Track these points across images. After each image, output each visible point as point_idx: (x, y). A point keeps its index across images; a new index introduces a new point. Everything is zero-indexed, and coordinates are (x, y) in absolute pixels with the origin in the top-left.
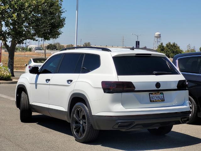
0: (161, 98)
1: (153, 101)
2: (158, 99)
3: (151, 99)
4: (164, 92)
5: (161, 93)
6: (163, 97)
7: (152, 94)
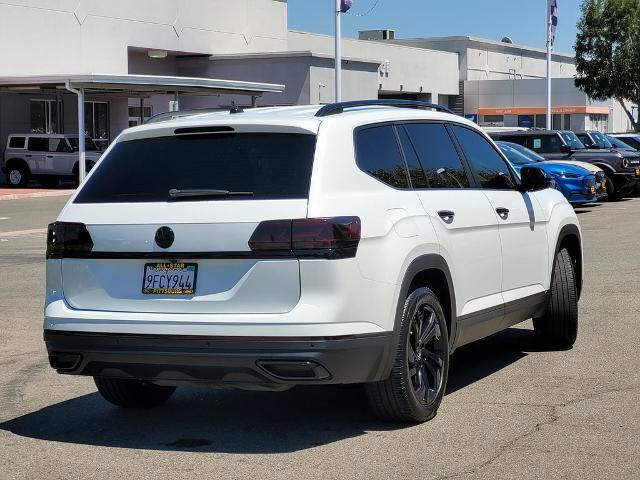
0: (184, 281)
1: (151, 291)
2: (172, 283)
3: (147, 283)
4: (200, 262)
5: (186, 265)
6: (191, 281)
7: (154, 265)
